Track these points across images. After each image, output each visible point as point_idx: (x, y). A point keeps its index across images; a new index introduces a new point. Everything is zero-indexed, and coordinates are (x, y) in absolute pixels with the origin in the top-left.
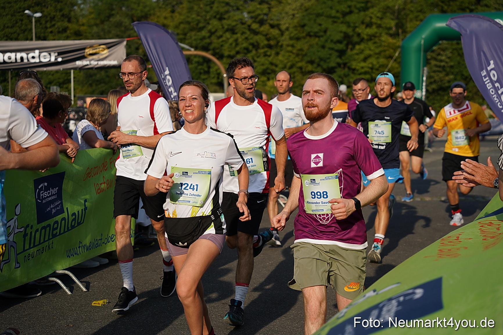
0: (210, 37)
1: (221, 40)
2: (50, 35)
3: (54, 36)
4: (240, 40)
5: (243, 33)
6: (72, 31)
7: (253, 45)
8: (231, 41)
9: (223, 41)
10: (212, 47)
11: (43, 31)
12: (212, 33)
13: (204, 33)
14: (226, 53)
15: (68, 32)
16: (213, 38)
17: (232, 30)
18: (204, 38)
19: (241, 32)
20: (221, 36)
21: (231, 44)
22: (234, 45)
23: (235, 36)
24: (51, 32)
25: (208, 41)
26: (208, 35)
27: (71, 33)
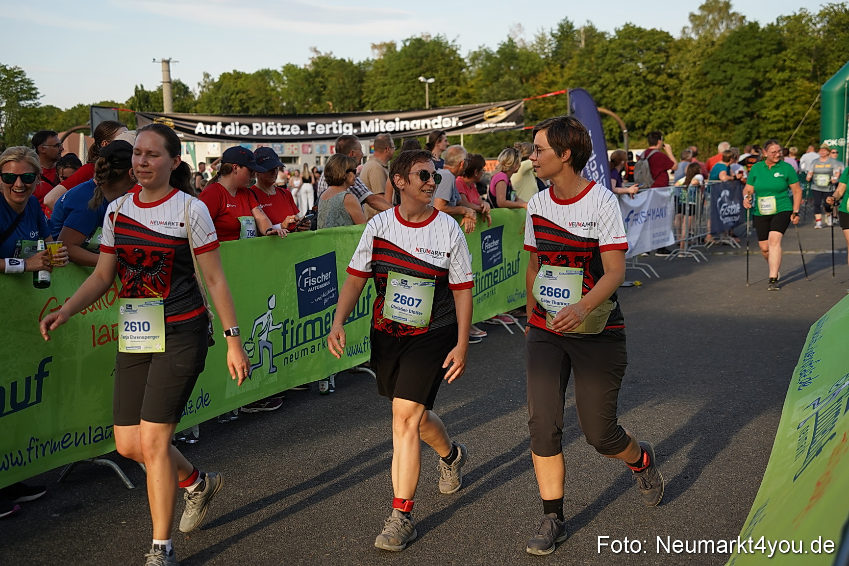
0: (601, 91)
1: (613, 94)
2: (440, 99)
3: (444, 100)
4: (634, 93)
5: (638, 85)
6: (461, 94)
7: (648, 97)
8: (624, 94)
9: (616, 95)
10: (604, 101)
11: (433, 96)
12: (603, 87)
13: (595, 87)
14: (619, 108)
15: (457, 95)
16: (605, 91)
17: (626, 83)
18: (595, 93)
19: (635, 84)
20: (613, 90)
21: (625, 97)
22: (628, 98)
23: (629, 89)
24: (441, 97)
25: (599, 95)
26: (599, 89)
27: (460, 97)
